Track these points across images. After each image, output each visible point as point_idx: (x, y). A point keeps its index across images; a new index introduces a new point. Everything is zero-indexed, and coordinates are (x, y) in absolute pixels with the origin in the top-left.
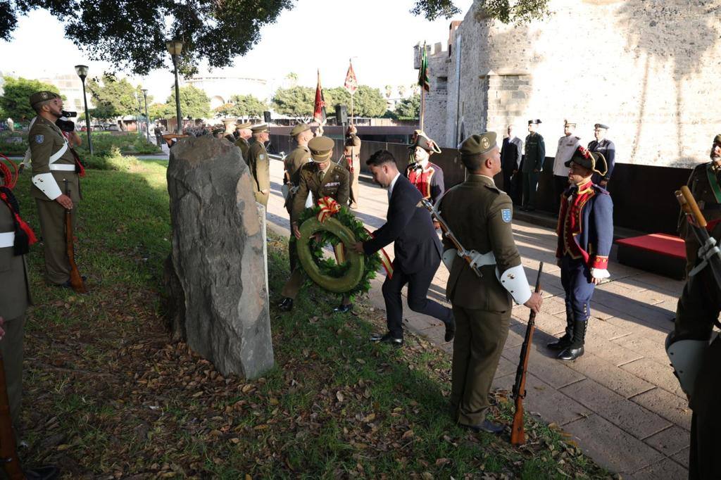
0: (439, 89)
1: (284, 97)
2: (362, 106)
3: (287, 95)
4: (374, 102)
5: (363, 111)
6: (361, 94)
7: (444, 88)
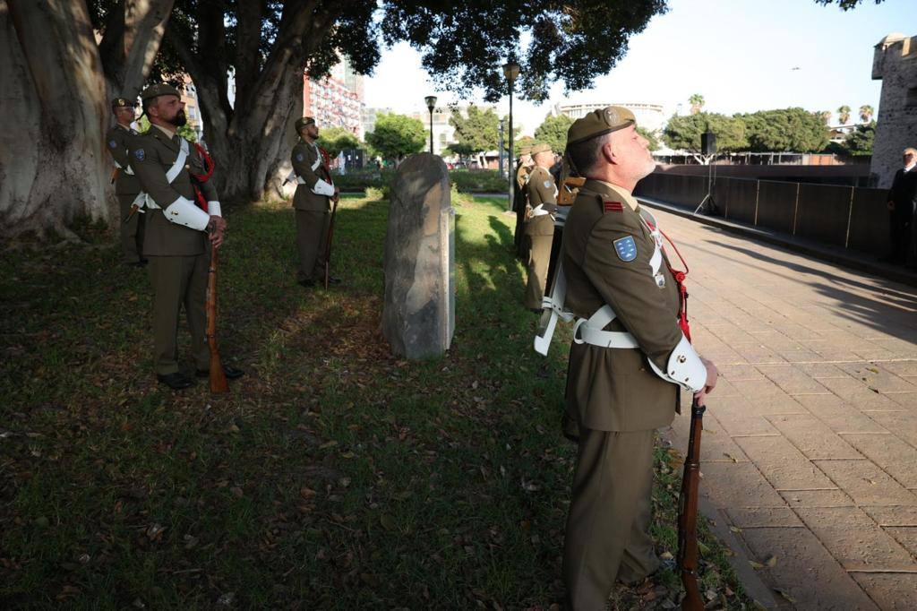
1: (680, 127)
2: (790, 137)
3: (684, 125)
4: (810, 131)
5: (792, 144)
6: (789, 120)
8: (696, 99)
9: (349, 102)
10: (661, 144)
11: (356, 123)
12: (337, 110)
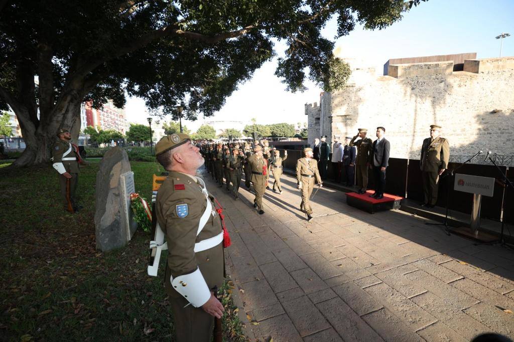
0: (316, 123)
3: (250, 128)
6: (283, 127)
7: (319, 123)
8: (254, 120)
9: (119, 119)
10: (243, 135)
11: (123, 128)
12: (113, 122)
